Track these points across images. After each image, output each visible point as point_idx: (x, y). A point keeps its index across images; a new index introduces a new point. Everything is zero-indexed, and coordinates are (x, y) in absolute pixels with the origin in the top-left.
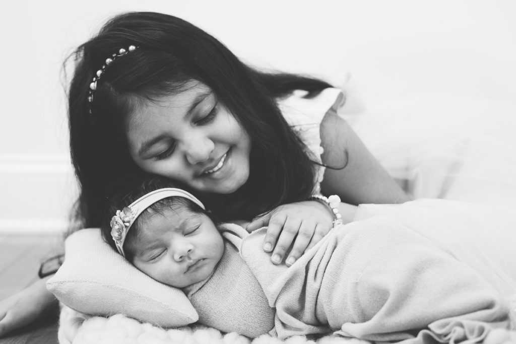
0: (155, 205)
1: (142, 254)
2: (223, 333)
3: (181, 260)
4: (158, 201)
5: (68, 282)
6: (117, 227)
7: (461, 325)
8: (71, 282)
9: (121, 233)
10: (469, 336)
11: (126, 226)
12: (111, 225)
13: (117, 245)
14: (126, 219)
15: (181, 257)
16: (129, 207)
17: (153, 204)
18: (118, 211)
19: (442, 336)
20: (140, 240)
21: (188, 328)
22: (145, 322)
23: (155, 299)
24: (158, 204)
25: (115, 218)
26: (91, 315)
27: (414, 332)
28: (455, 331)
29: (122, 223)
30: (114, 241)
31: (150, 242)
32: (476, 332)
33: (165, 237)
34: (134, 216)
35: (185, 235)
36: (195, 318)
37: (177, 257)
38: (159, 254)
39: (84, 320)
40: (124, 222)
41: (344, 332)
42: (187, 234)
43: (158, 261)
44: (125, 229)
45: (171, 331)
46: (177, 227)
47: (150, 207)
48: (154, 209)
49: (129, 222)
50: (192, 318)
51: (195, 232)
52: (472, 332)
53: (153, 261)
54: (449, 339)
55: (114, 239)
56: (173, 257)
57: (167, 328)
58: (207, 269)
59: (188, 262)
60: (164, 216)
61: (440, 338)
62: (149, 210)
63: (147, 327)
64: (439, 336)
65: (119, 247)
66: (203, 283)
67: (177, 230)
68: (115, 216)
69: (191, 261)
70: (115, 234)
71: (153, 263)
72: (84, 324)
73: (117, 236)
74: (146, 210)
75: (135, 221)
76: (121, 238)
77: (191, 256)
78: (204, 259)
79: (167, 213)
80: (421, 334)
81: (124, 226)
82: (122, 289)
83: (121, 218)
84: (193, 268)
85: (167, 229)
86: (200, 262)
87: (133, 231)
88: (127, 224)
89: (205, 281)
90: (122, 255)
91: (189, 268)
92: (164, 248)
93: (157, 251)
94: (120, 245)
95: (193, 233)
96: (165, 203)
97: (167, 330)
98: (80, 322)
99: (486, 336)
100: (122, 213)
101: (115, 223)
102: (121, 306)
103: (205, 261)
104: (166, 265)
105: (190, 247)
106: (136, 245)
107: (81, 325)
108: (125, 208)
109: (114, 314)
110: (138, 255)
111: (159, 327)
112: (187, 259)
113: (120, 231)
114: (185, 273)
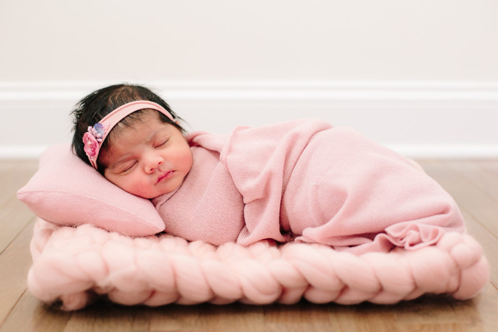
0: (125, 119)
1: (114, 167)
2: (189, 241)
3: (151, 172)
4: (128, 116)
5: (38, 192)
6: (89, 143)
7: (417, 229)
8: (40, 192)
9: (95, 149)
10: (423, 240)
11: (99, 142)
12: (84, 141)
13: (90, 160)
14: (99, 135)
15: (151, 170)
16: (100, 122)
17: (124, 119)
18: (89, 128)
19: (399, 239)
20: (112, 153)
21: (155, 237)
22: (113, 231)
23: (123, 209)
24: (128, 118)
25: (87, 134)
26: (61, 225)
27: (371, 236)
28: (410, 234)
29: (95, 139)
30: (87, 156)
31: (121, 155)
32: (430, 235)
33: (136, 150)
34: (106, 131)
35: (155, 148)
36: (161, 228)
38: (130, 166)
39: (53, 230)
40: (96, 138)
41: (305, 237)
42: (157, 146)
43: (130, 173)
44: (98, 145)
45: (138, 240)
46: (148, 140)
47: (121, 121)
48: (124, 124)
49: (101, 138)
50: (158, 227)
51: (165, 144)
52: (426, 235)
53: (125, 173)
54: (404, 243)
55: (87, 154)
56: (144, 170)
57: (134, 236)
58: (176, 180)
59: (159, 174)
60: (135, 129)
61: (397, 242)
62: (120, 125)
63: (114, 236)
64: (396, 239)
65: (93, 162)
66: (172, 193)
67: (147, 143)
68: (87, 133)
69: (161, 173)
70: (88, 151)
71: (124, 175)
72: (54, 234)
73: (91, 152)
74: (117, 124)
75: (107, 137)
76: (95, 154)
77: (161, 168)
78: (173, 171)
79: (137, 126)
80: (378, 238)
81: (97, 142)
82: (91, 199)
83: (93, 135)
84: (164, 179)
85: (139, 142)
86: (170, 174)
87: (106, 145)
88: (100, 140)
89: (174, 192)
90: (95, 168)
91: (160, 179)
92: (135, 161)
93: (128, 164)
94: (93, 160)
95: (163, 146)
96: (135, 116)
97: (134, 239)
98: (49, 232)
99: (440, 239)
100: (94, 129)
101: (87, 139)
102: (89, 215)
103: (175, 172)
104: (137, 176)
105: (161, 159)
106: (108, 159)
107: (51, 235)
108: (96, 125)
109: (82, 223)
110: (110, 167)
111: (126, 236)
112: (157, 171)
113: (93, 147)
114: (155, 184)
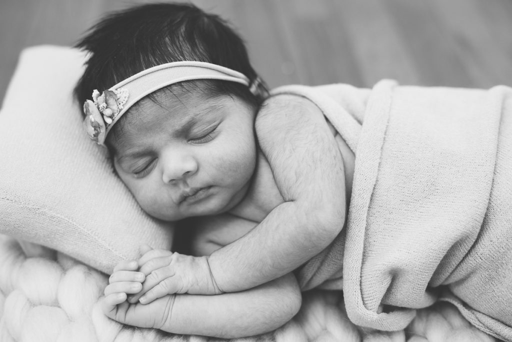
6: (92, 118)
11: (106, 124)
15: (172, 180)
16: (112, 89)
18: (96, 92)
34: (121, 107)
35: (189, 141)
37: (166, 179)
42: (192, 138)
49: (111, 117)
68: (89, 101)
69: (188, 190)
77: (190, 182)
78: (210, 187)
82: (52, 217)
83: (99, 108)
84: (191, 200)
86: (202, 192)
92: (152, 158)
93: (142, 162)
95: (204, 140)
102: (48, 239)
105: (191, 166)
108: (106, 90)
112: (181, 184)
114: (177, 204)
